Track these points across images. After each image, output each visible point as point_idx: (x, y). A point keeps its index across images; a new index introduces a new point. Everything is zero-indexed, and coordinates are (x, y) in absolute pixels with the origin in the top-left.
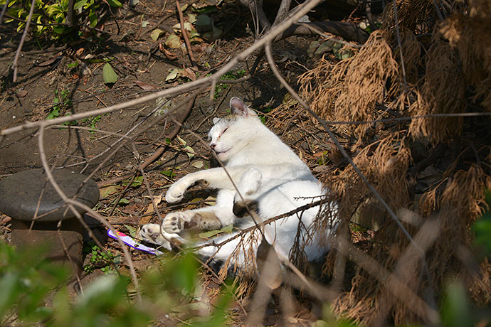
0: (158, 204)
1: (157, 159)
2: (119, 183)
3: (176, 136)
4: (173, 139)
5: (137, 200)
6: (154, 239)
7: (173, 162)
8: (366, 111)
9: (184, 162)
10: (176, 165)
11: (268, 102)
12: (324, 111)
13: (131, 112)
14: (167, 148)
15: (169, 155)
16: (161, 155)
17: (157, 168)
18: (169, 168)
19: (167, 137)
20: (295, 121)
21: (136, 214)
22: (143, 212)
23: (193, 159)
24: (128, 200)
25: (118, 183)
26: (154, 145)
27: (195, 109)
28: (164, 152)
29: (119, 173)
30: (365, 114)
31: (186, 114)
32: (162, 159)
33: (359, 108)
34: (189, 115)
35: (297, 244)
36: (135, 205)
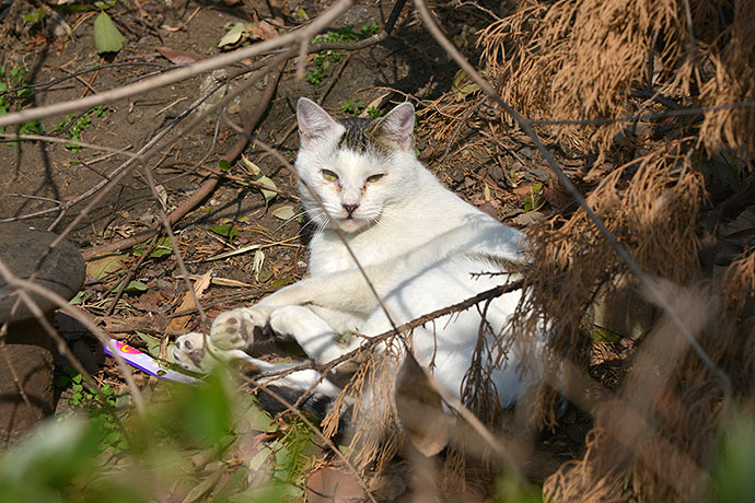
0: (205, 292)
1: (204, 201)
2: (128, 250)
3: (239, 158)
4: (233, 163)
5: (163, 283)
6: (197, 362)
7: (234, 209)
8: (614, 100)
9: (256, 208)
10: (240, 213)
11: (423, 87)
12: (530, 100)
13: (151, 110)
14: (222, 181)
15: (226, 194)
16: (210, 195)
17: (203, 221)
18: (227, 220)
19: (222, 158)
20: (476, 125)
21: (161, 311)
22: (174, 308)
23: (273, 201)
24: (145, 283)
25: (125, 251)
26: (196, 174)
27: (279, 103)
28: (216, 188)
29: (126, 230)
30: (611, 105)
31: (259, 113)
32: (212, 202)
33: (599, 94)
34: (265, 114)
35: (476, 365)
36: (158, 294)
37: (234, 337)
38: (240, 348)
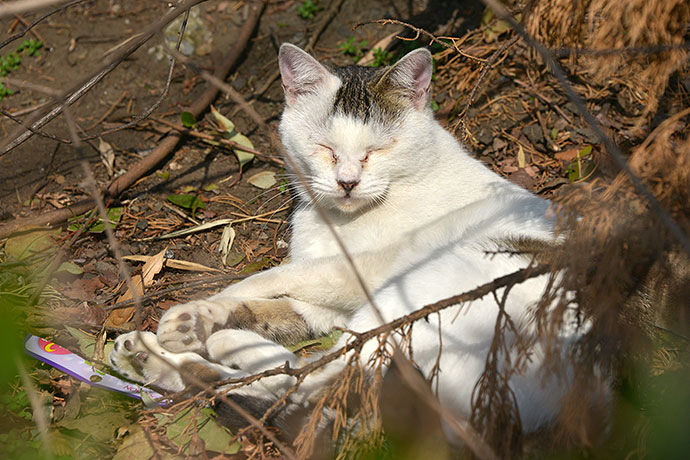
0: (156, 277)
1: (161, 164)
2: (62, 223)
3: (208, 110)
4: (200, 117)
5: (103, 266)
7: (200, 174)
8: (668, 28)
9: (228, 174)
10: (207, 180)
11: (445, 23)
13: (98, 49)
14: (185, 139)
15: (190, 155)
16: (169, 157)
17: (159, 189)
18: (189, 189)
19: (185, 110)
20: (510, 72)
21: (100, 301)
22: (116, 297)
23: (249, 166)
24: (81, 265)
25: (56, 225)
26: (153, 130)
27: (261, 43)
28: (178, 147)
29: (60, 199)
30: (667, 37)
31: (235, 55)
32: (172, 165)
33: (650, 20)
34: (242, 57)
35: (490, 369)
36: (97, 279)
37: (187, 337)
38: (195, 351)
